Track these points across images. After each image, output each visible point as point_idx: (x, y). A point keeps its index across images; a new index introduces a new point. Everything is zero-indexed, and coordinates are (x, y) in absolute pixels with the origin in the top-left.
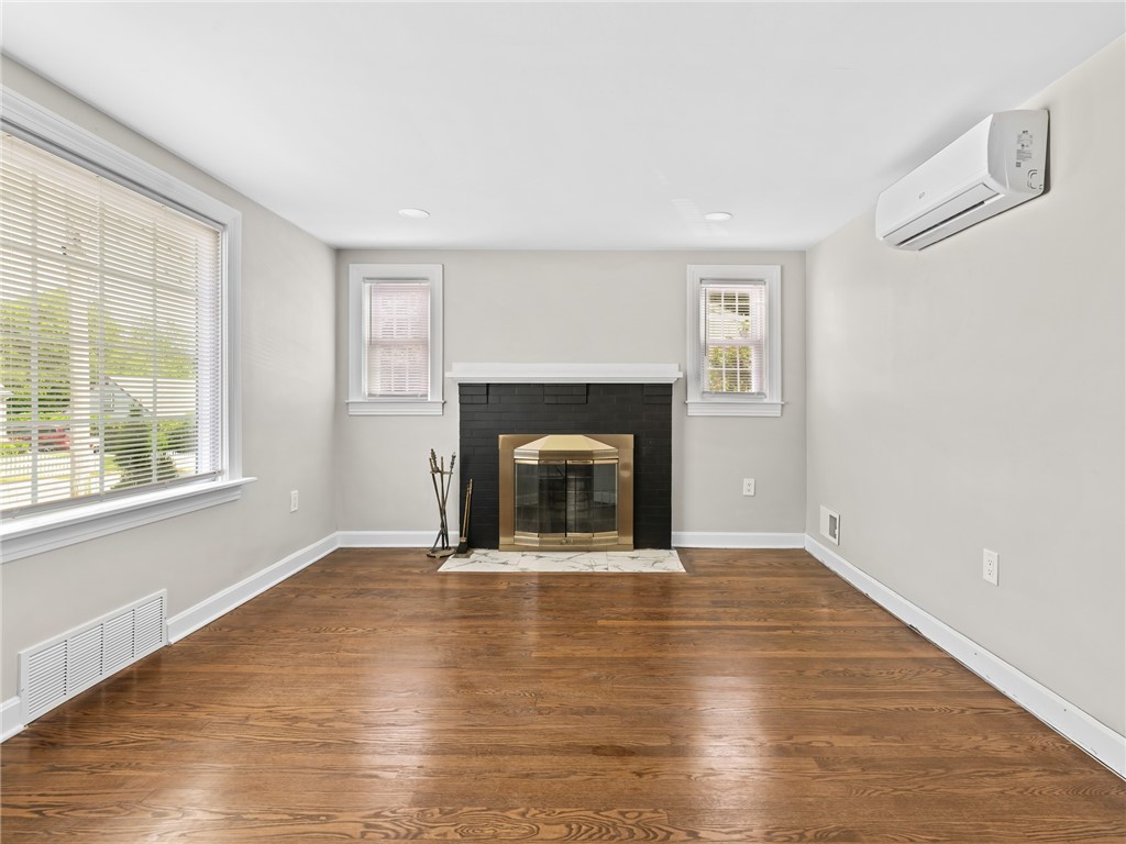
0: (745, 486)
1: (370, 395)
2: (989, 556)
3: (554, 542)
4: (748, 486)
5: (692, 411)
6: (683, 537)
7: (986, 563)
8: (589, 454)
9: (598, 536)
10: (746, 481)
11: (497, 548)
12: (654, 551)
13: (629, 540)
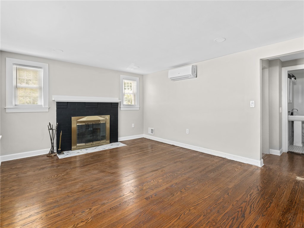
0: (132, 125)
1: (15, 105)
2: (187, 130)
3: (90, 145)
4: (133, 125)
5: (122, 109)
6: (120, 139)
7: (187, 131)
8: (99, 121)
9: (102, 142)
10: (133, 124)
11: (71, 150)
12: (114, 143)
13: (109, 141)
